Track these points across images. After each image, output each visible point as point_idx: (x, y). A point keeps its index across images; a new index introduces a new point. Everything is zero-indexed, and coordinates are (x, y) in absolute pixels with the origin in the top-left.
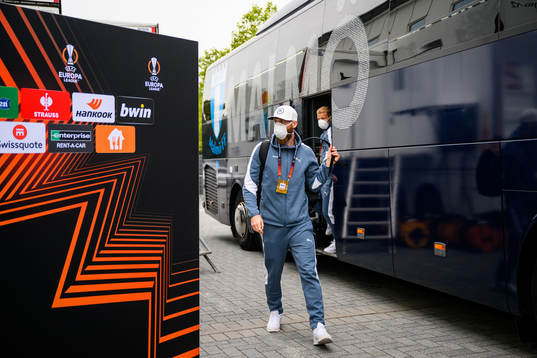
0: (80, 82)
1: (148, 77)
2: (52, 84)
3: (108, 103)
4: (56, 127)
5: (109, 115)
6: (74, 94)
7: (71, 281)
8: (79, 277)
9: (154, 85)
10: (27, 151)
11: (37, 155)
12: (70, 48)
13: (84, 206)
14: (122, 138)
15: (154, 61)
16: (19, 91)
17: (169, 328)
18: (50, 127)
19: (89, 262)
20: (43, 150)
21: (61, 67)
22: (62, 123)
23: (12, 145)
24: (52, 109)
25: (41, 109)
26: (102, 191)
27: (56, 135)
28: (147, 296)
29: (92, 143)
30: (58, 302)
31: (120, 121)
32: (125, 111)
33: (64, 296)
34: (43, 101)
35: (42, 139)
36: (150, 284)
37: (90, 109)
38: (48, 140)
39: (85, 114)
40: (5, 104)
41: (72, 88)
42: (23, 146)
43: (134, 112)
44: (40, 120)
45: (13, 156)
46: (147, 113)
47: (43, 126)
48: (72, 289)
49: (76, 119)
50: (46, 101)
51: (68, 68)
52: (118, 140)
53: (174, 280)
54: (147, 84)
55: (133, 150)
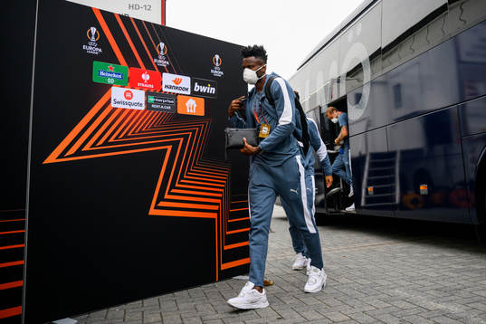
0: (168, 66)
1: (213, 67)
2: (149, 66)
3: (186, 81)
4: (152, 94)
5: (187, 89)
6: (164, 74)
7: (161, 198)
8: (167, 196)
9: (217, 73)
10: (133, 107)
11: (139, 111)
12: (162, 45)
13: (169, 148)
14: (195, 106)
15: (217, 57)
16: (128, 69)
17: (230, 240)
18: (148, 93)
19: (173, 186)
20: (143, 108)
21: (156, 56)
22: (155, 92)
23: (123, 103)
24: (149, 82)
25: (143, 81)
26: (182, 139)
27: (151, 99)
28: (214, 216)
29: (175, 106)
30: (153, 212)
31: (194, 94)
32: (197, 88)
33: (156, 208)
34: (143, 76)
35: (142, 101)
36: (216, 208)
37: (173, 84)
38: (146, 102)
39: (171, 87)
40: (120, 76)
41: (162, 70)
42: (130, 104)
43: (203, 89)
44: (141, 88)
45: (124, 110)
46: (212, 90)
47: (143, 92)
48: (162, 204)
49: (164, 90)
50: (146, 77)
51: (160, 57)
52: (192, 107)
53: (233, 206)
54: (212, 71)
55: (203, 114)
